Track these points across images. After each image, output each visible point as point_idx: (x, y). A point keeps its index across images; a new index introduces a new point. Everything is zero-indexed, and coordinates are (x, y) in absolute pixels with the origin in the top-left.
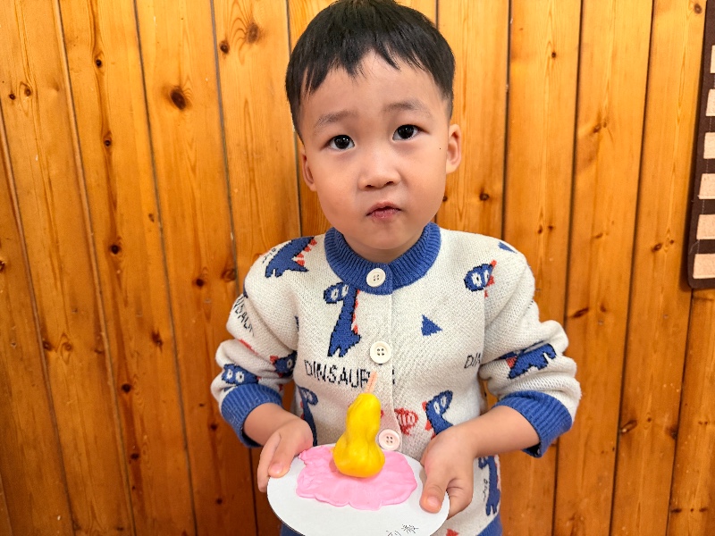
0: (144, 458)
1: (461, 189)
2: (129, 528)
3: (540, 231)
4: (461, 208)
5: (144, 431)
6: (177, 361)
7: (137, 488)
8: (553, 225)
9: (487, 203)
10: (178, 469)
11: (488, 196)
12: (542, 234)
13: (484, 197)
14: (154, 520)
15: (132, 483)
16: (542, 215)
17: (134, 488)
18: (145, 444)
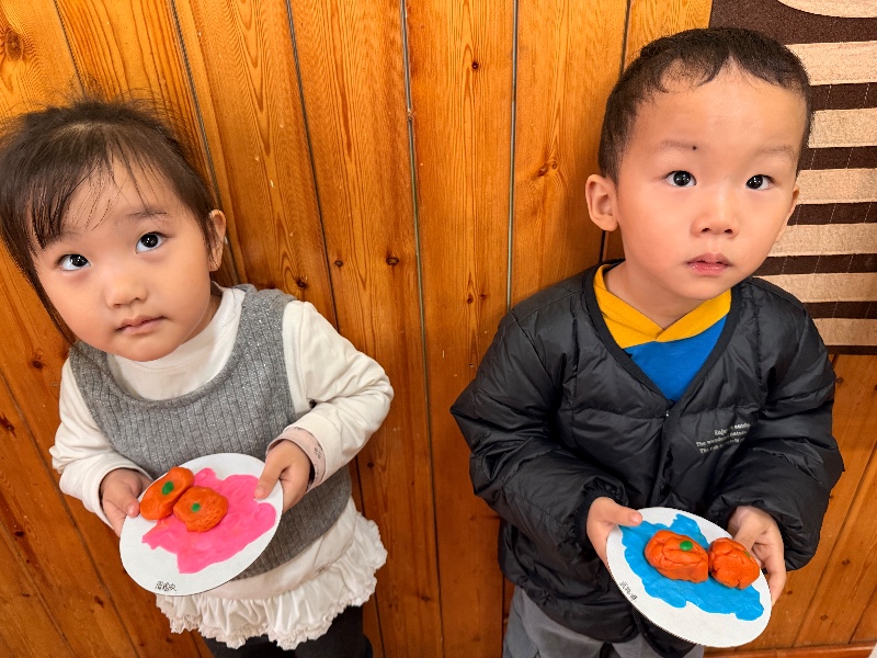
0: (31, 535)
1: (360, 252)
2: (36, 595)
3: (470, 301)
4: (363, 276)
5: (21, 512)
6: (37, 445)
7: (31, 559)
8: (485, 294)
9: (397, 267)
10: (73, 544)
11: (398, 261)
12: (473, 305)
13: (392, 261)
14: (60, 588)
15: (24, 557)
16: (470, 281)
17: (28, 561)
18: (27, 522)
